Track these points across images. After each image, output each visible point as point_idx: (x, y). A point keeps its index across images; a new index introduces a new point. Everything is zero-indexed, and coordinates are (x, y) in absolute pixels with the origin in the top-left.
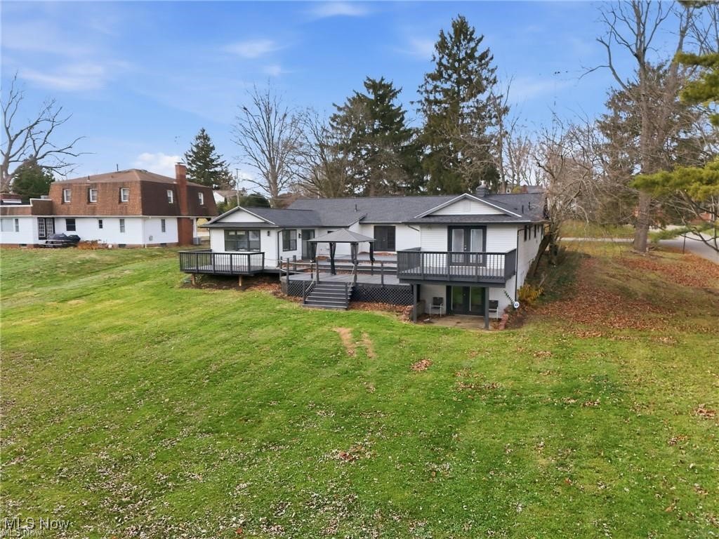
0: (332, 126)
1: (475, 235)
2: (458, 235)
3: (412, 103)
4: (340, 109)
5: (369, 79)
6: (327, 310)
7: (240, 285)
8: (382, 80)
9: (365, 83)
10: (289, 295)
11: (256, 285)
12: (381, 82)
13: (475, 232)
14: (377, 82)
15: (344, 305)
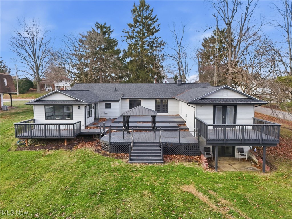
0: (79, 45)
1: (229, 110)
2: (219, 110)
3: (122, 37)
4: (83, 37)
5: (97, 23)
6: (150, 165)
7: (66, 145)
8: (105, 24)
9: (96, 25)
10: (110, 153)
11: (78, 144)
12: (104, 25)
13: (229, 109)
14: (102, 25)
15: (160, 160)
